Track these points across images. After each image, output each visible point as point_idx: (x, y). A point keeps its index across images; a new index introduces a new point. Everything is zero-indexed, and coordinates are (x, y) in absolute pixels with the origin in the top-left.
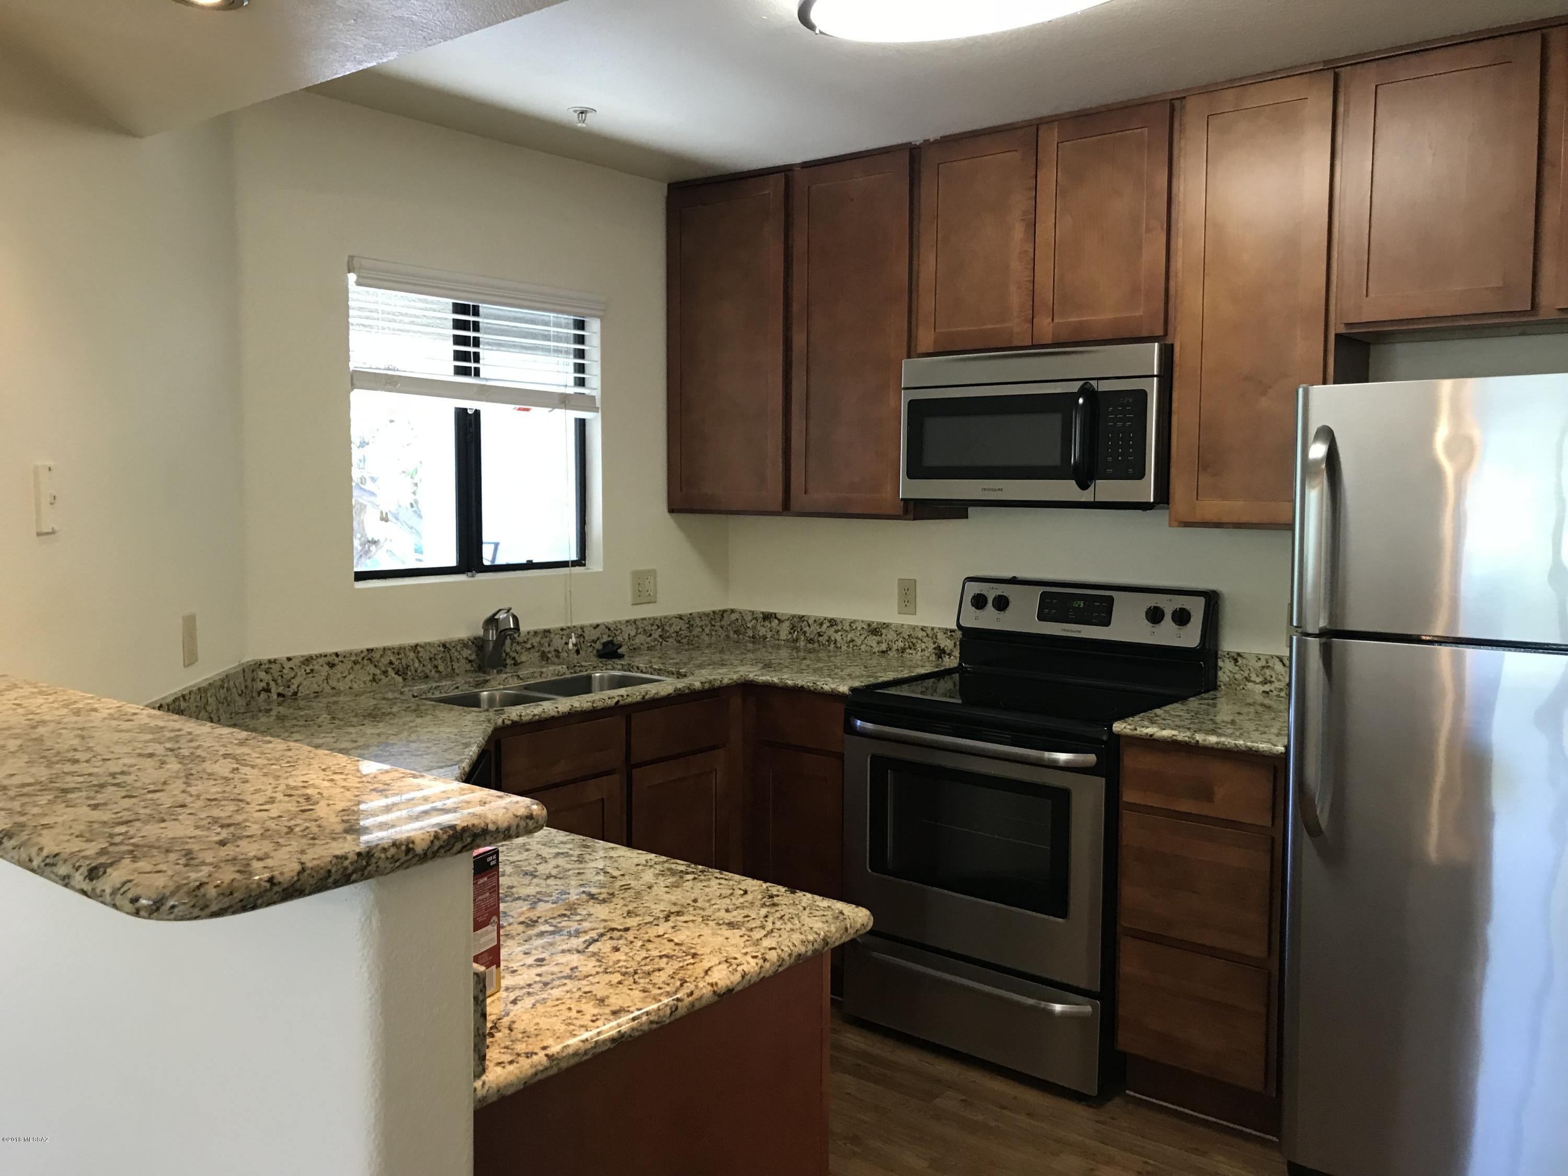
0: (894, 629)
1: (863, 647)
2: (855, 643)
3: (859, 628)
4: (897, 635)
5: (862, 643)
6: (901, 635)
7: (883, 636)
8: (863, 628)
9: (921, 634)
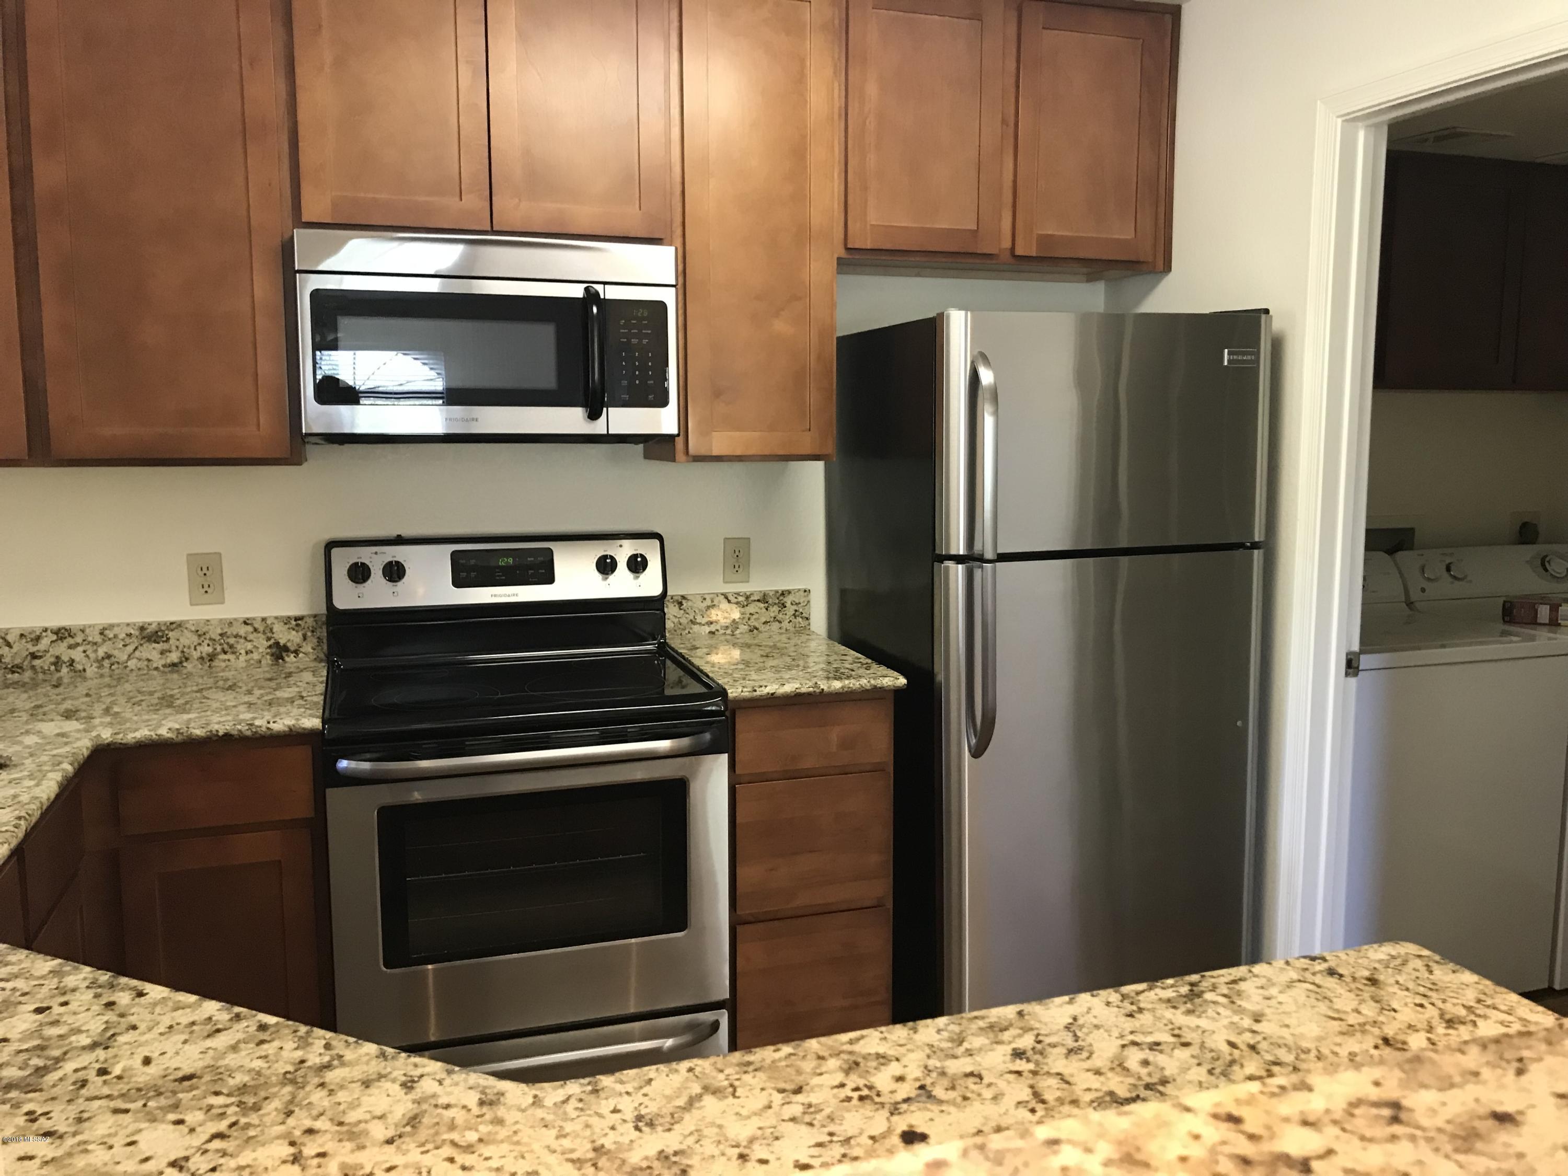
0: (193, 629)
1: (132, 664)
2: (113, 659)
3: (122, 636)
4: (200, 636)
5: (130, 657)
6: (207, 636)
7: (171, 642)
8: (130, 635)
9: (244, 629)
